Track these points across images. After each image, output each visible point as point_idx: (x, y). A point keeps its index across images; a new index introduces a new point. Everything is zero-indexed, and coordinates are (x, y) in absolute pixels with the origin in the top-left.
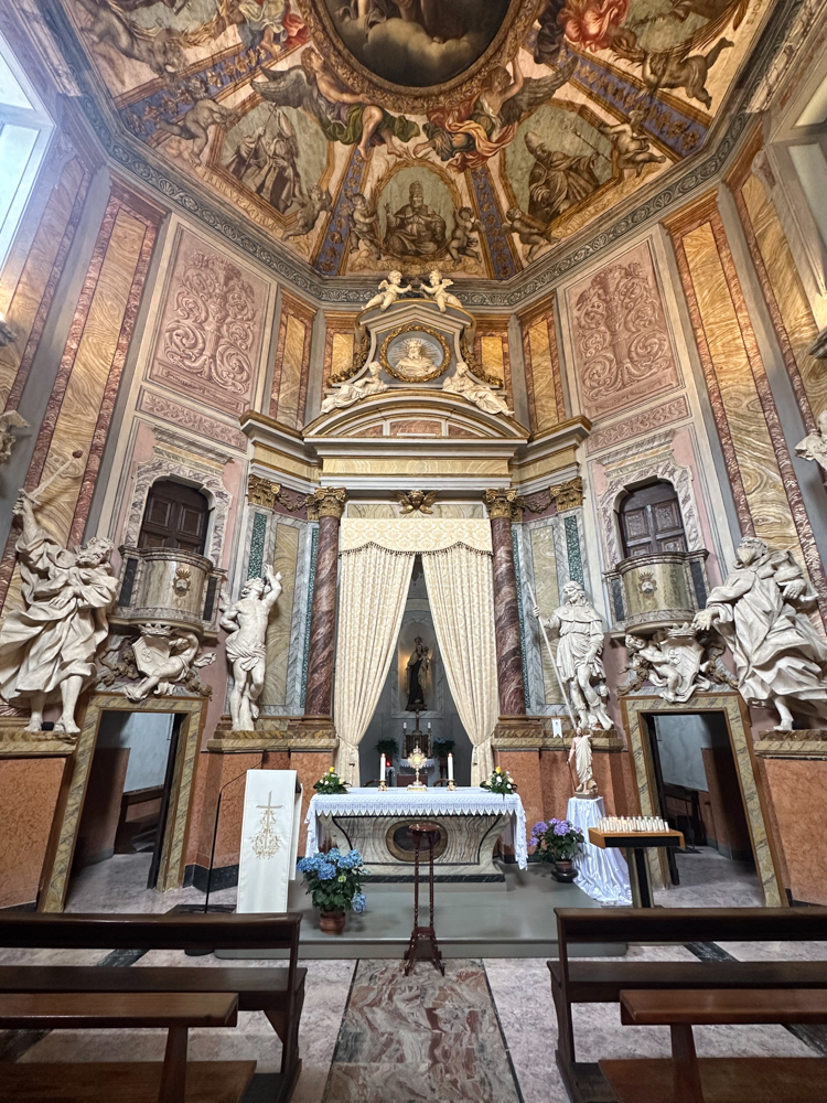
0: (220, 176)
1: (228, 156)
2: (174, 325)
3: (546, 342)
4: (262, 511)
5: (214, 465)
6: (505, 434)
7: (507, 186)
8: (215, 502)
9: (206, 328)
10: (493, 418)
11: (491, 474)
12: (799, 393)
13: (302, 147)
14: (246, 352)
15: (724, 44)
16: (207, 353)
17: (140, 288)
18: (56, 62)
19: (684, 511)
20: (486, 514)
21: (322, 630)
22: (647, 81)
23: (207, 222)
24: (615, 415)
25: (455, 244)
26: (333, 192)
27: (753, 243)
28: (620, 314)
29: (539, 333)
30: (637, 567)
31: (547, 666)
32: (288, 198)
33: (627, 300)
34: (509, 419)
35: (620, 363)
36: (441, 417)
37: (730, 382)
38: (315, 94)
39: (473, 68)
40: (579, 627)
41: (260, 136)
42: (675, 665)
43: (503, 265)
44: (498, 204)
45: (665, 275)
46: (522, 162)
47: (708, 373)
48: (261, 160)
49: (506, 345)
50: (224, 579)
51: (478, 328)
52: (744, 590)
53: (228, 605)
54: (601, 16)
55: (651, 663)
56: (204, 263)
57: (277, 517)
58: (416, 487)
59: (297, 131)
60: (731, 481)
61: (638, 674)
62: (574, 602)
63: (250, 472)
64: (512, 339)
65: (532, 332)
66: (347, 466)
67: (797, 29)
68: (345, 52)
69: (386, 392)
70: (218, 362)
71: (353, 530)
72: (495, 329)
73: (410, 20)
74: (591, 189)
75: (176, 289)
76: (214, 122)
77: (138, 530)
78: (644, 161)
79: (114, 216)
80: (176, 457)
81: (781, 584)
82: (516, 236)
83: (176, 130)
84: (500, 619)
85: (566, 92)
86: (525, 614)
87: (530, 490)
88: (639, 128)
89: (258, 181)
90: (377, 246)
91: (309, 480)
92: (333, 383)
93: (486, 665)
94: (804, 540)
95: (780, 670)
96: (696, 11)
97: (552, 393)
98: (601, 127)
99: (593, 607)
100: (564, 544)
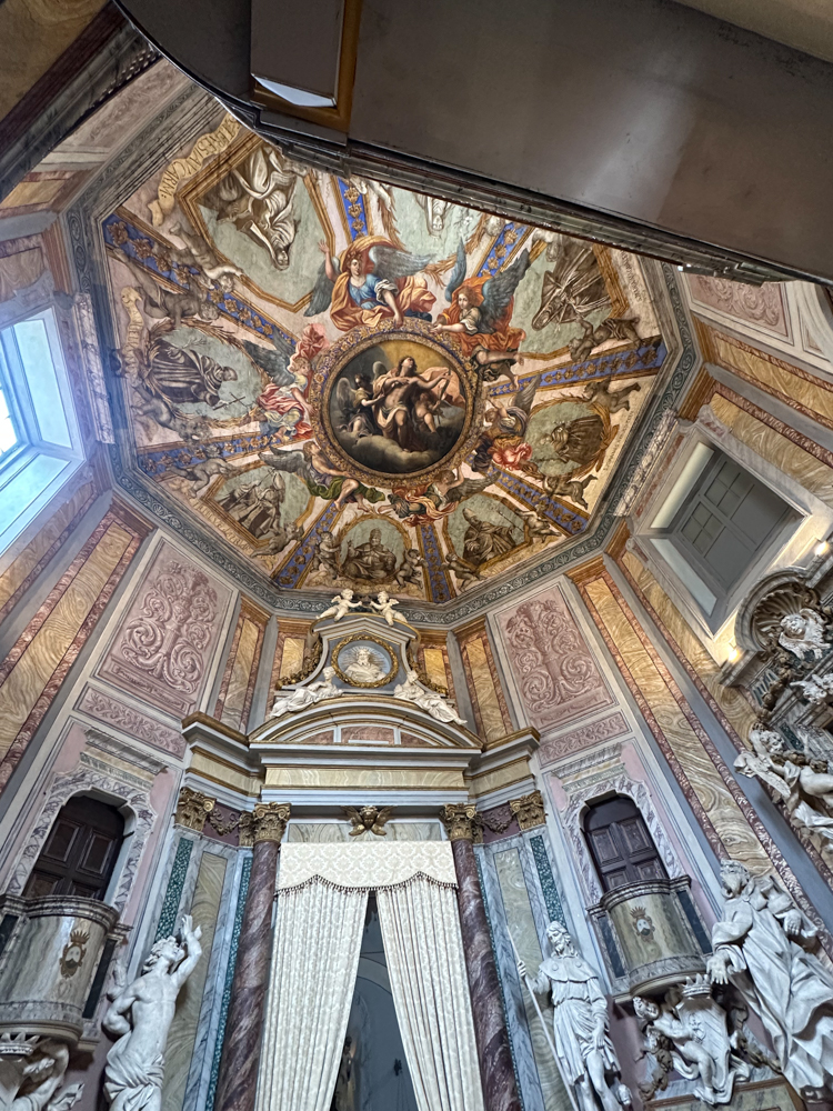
0: (210, 507)
1: (223, 494)
2: (137, 623)
3: (483, 657)
4: (189, 836)
5: (144, 776)
6: (458, 743)
7: (447, 539)
8: (136, 825)
9: (168, 627)
10: (445, 726)
11: (445, 788)
12: (718, 715)
13: (288, 495)
14: (200, 651)
15: (591, 477)
16: (163, 651)
17: (113, 587)
18: (104, 422)
19: (652, 830)
20: (444, 836)
21: (246, 1022)
22: (546, 490)
23: (187, 539)
24: (560, 727)
25: (402, 573)
26: (306, 528)
27: (641, 596)
28: (547, 639)
29: (475, 648)
30: (626, 900)
31: (540, 1057)
32: (264, 528)
33: (550, 628)
34: (461, 728)
35: (555, 679)
36: (393, 723)
37: (656, 702)
38: (308, 467)
39: (430, 468)
40: (576, 989)
41: (254, 486)
42: (700, 1041)
43: (440, 591)
44: (440, 549)
45: (578, 612)
46: (459, 527)
47: (636, 694)
48: (250, 501)
49: (446, 657)
50: (125, 942)
51: (422, 641)
52: (747, 926)
53: (121, 987)
54: (516, 454)
55: (670, 1039)
56: (178, 570)
57: (205, 842)
58: (369, 801)
59: (287, 486)
60: (687, 797)
61: (660, 1061)
62: (562, 952)
63: (183, 784)
64: (451, 652)
65: (468, 647)
66: (293, 777)
67: (637, 478)
68: (339, 448)
69: (340, 697)
70: (172, 660)
71: (297, 859)
72: (436, 643)
73: (389, 438)
74: (510, 547)
75: (147, 589)
76: (219, 473)
77: (29, 868)
78: (547, 534)
79: (106, 527)
80: (103, 766)
81: (779, 916)
82: (452, 573)
83: (183, 473)
84: (477, 984)
85: (492, 489)
86: (502, 974)
87: (488, 805)
88: (542, 514)
89: (243, 514)
90: (334, 569)
91: (246, 793)
92: (282, 685)
93: (465, 1065)
94: (776, 862)
95: (824, 1037)
96: (573, 459)
97: (496, 703)
98: (517, 511)
99: (582, 956)
100: (534, 871)
